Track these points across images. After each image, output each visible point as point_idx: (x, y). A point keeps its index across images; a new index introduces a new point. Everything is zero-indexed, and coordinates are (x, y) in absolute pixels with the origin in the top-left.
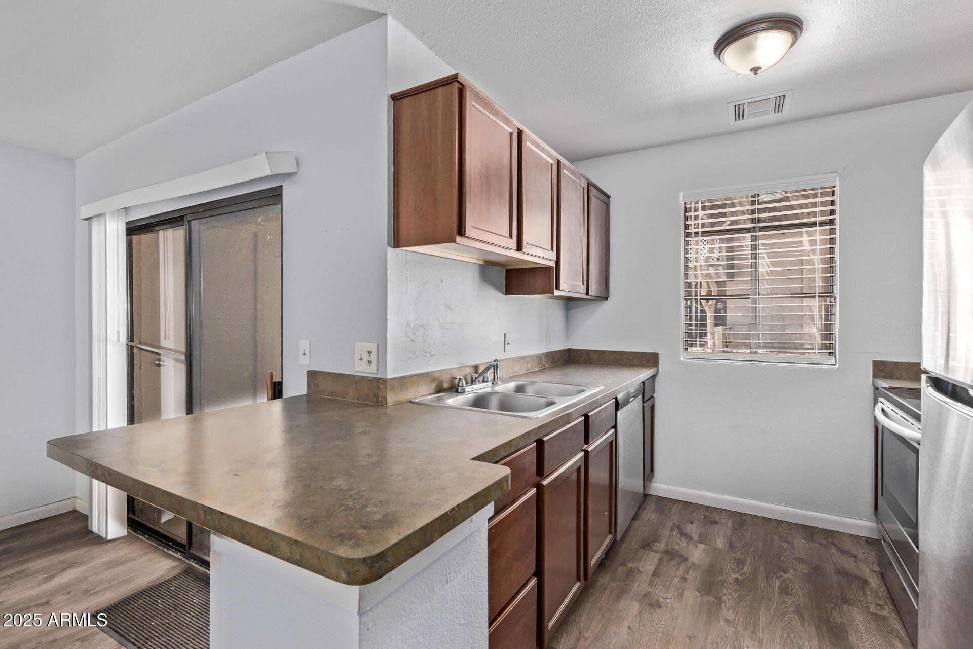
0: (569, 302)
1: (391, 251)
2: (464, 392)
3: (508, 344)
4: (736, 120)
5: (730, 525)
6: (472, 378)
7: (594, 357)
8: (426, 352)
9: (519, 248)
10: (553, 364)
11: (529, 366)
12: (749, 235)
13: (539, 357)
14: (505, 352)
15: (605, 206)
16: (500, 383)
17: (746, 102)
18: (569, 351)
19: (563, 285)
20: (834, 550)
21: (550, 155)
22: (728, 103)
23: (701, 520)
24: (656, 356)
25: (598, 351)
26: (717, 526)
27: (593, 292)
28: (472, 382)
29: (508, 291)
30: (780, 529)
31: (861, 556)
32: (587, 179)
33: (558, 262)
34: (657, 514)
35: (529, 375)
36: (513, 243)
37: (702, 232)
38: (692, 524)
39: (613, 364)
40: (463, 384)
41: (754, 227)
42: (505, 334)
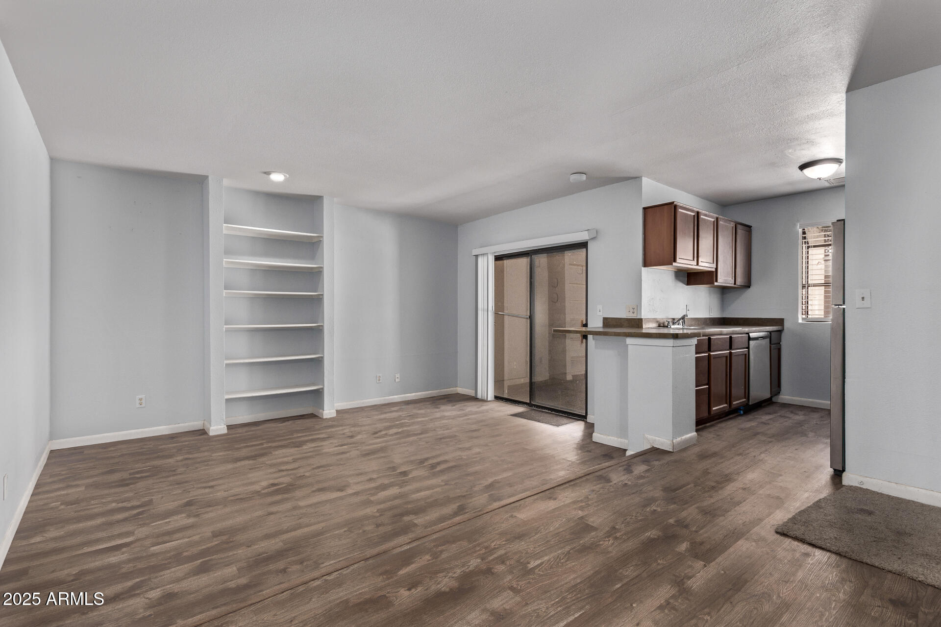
0: (724, 290)
1: (643, 268)
3: (688, 310)
8: (655, 310)
9: (698, 264)
10: (713, 324)
11: (700, 323)
13: (705, 319)
15: (748, 233)
18: (723, 319)
19: (719, 280)
21: (712, 217)
24: (782, 320)
27: (739, 283)
28: (674, 324)
29: (688, 284)
32: (735, 222)
33: (717, 269)
36: (695, 263)
42: (686, 305)
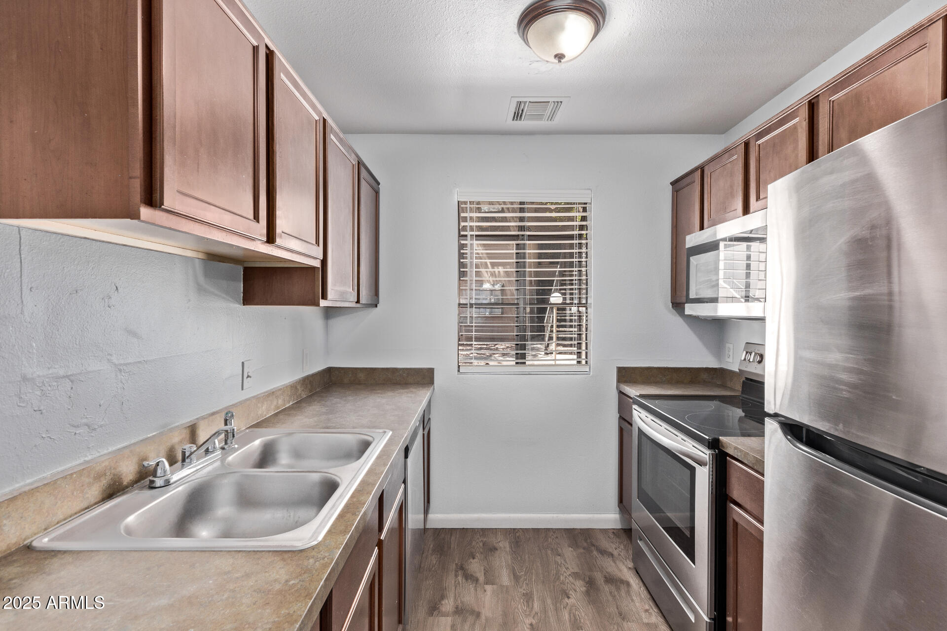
0: (330, 313)
2: (167, 483)
3: (248, 376)
4: (513, 120)
5: (507, 545)
6: (184, 453)
7: (361, 376)
8: (77, 427)
9: (271, 238)
10: (311, 391)
11: (280, 402)
12: (514, 242)
13: (293, 387)
14: (242, 389)
15: (374, 193)
16: (236, 446)
17: (528, 100)
18: (330, 370)
19: (331, 294)
20: (595, 553)
21: (314, 109)
22: (512, 97)
23: (481, 550)
24: (431, 371)
25: (366, 368)
26: (498, 552)
27: (363, 300)
28: (184, 460)
29: (247, 300)
30: (550, 540)
31: (615, 553)
32: (357, 156)
33: (324, 262)
34: (437, 555)
35: (281, 417)
37: (477, 236)
38: (474, 558)
39: (384, 384)
40: (165, 471)
41: (523, 235)
42: (243, 363)
